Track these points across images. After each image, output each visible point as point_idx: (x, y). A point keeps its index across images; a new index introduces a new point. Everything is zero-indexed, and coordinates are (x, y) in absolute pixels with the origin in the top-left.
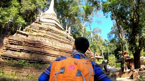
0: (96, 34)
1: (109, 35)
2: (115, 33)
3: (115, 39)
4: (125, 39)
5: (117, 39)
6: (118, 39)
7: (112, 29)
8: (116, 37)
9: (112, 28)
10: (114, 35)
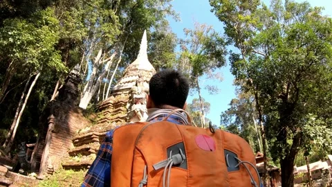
0: (196, 112)
1: (224, 117)
2: (237, 114)
3: (235, 126)
4: (258, 129)
5: (240, 127)
6: (242, 126)
7: (231, 104)
8: (237, 122)
9: (232, 102)
10: (234, 118)
